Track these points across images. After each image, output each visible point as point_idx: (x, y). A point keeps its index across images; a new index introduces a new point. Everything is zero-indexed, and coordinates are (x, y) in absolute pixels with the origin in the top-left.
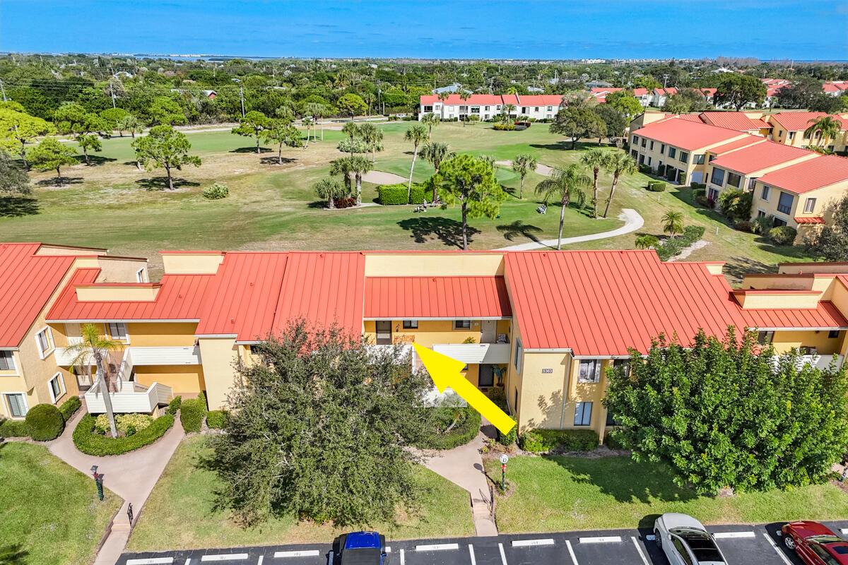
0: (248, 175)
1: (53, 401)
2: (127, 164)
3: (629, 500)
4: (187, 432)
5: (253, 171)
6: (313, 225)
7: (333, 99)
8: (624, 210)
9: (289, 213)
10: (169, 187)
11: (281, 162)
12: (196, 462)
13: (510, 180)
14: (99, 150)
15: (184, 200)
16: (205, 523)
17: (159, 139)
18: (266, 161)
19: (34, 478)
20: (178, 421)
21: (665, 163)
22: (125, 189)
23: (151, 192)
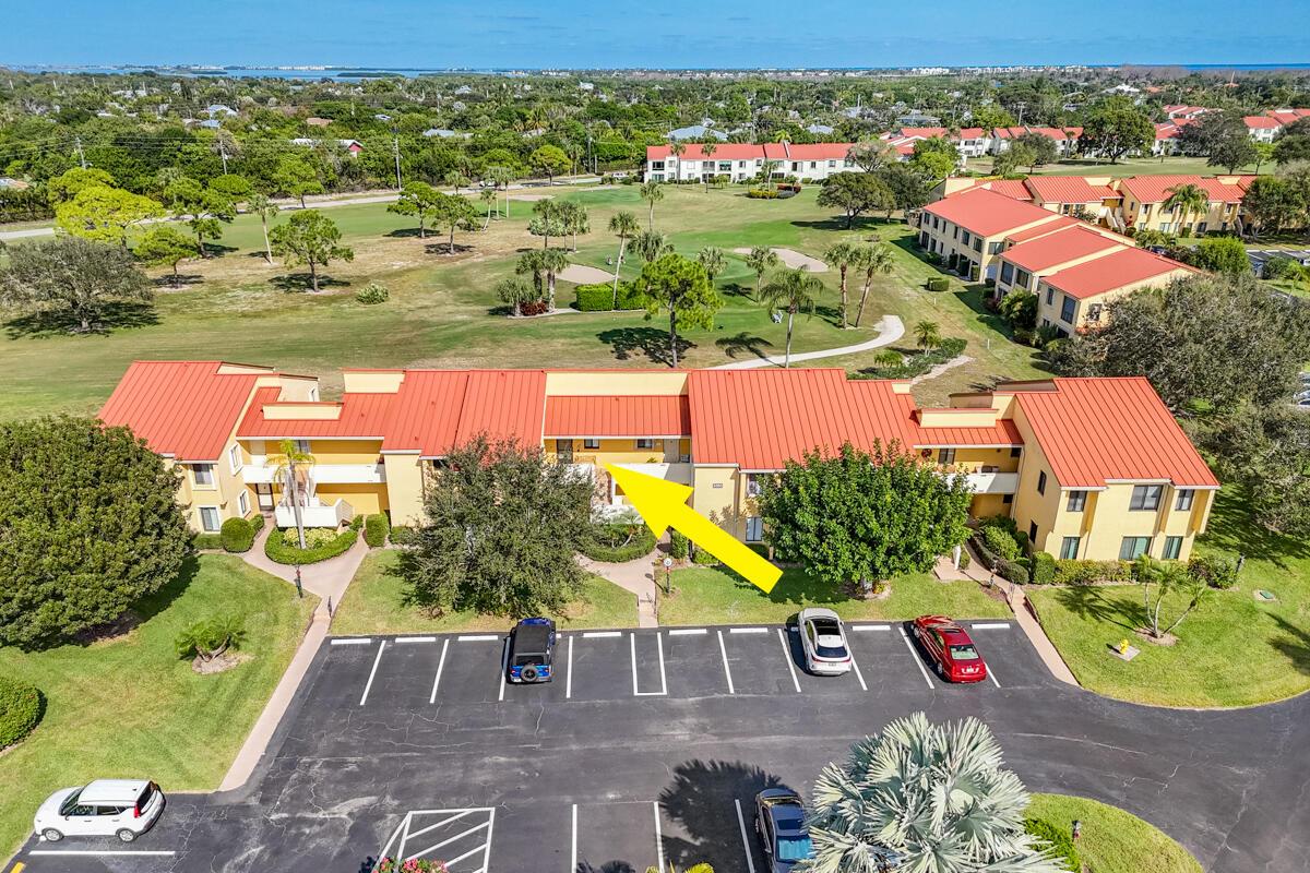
0: (410, 270)
1: (242, 516)
2: (253, 255)
3: (784, 601)
4: (371, 546)
5: (417, 264)
6: (495, 338)
7: (524, 151)
8: (885, 316)
9: (464, 323)
10: (313, 289)
11: (452, 251)
12: (383, 570)
13: (748, 277)
14: (218, 238)
15: (333, 305)
16: (395, 615)
17: (302, 227)
18: (433, 250)
19: (236, 580)
20: (360, 538)
21: (958, 253)
22: (257, 290)
23: (291, 295)
